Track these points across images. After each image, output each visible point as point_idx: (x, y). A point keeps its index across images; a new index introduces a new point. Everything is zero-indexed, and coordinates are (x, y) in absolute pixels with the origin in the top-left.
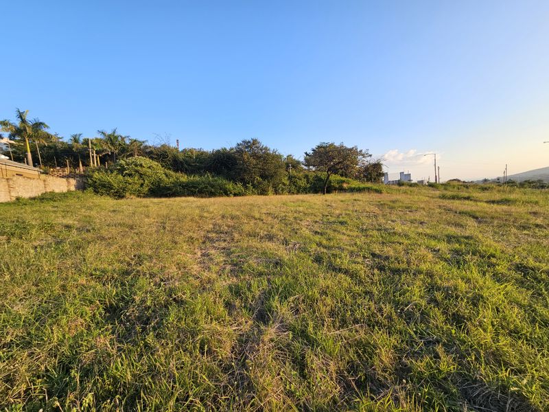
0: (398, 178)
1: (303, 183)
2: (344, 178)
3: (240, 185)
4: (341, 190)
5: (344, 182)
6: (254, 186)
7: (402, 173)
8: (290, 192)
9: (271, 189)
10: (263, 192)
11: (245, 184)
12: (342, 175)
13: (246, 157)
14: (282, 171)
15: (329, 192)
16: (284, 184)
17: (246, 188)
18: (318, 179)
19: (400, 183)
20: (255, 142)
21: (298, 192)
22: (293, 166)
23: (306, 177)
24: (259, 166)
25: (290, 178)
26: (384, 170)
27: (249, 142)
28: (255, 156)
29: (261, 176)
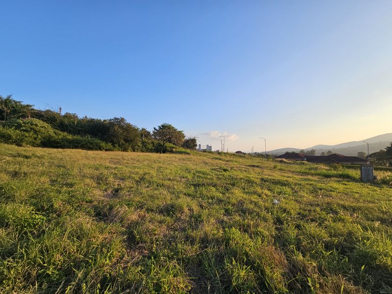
0: (205, 148)
1: (150, 146)
2: (174, 146)
3: (110, 144)
4: (172, 152)
5: (173, 147)
6: (119, 146)
7: (207, 145)
8: (142, 151)
9: (130, 148)
10: (125, 150)
11: (113, 144)
12: (174, 144)
13: (116, 128)
14: (138, 138)
15: (164, 152)
16: (139, 146)
17: (114, 146)
18: (160, 145)
19: (204, 151)
20: (122, 120)
21: (147, 152)
22: (145, 136)
23: (153, 143)
24: (124, 135)
25: (143, 143)
26: (198, 143)
27: (119, 119)
28: (122, 127)
29: (125, 140)
